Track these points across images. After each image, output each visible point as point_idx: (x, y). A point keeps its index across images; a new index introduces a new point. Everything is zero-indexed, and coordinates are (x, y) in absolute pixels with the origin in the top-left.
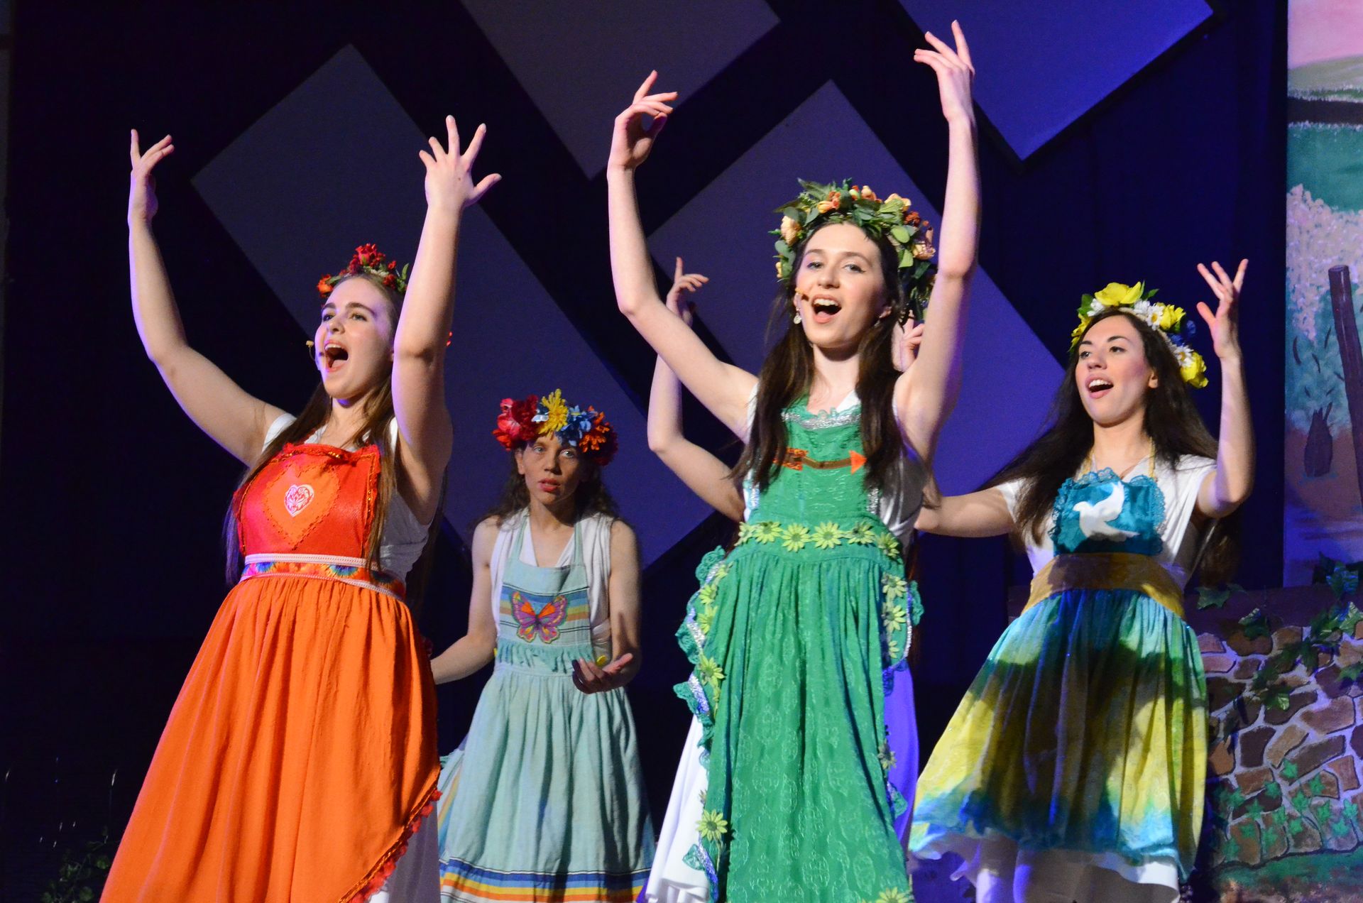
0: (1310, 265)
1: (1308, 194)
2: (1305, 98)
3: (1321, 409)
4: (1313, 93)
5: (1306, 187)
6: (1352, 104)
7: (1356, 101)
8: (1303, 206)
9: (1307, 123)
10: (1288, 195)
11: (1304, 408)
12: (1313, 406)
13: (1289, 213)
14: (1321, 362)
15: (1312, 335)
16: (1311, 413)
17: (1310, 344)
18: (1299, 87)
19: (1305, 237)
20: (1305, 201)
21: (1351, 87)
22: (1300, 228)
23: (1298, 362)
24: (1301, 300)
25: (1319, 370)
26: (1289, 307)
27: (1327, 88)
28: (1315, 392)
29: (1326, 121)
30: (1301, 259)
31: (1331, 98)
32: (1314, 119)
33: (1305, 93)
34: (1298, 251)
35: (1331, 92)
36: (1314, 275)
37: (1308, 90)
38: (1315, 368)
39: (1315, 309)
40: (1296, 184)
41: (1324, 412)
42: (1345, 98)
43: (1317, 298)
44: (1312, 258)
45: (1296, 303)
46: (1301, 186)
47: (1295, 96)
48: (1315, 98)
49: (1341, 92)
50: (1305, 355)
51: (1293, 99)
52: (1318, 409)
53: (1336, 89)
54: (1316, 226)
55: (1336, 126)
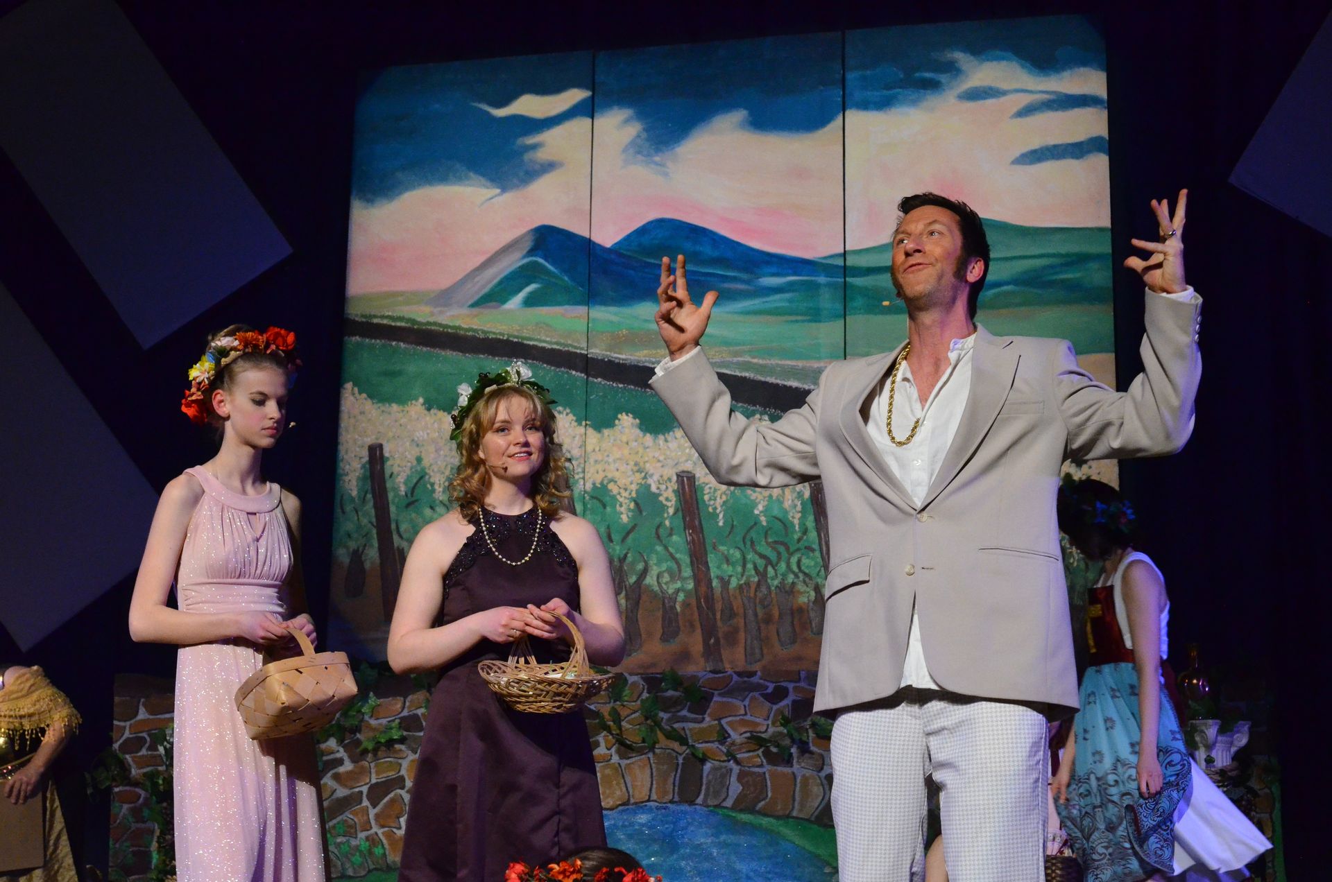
0: (355, 441)
1: (356, 389)
2: (357, 319)
3: (358, 548)
4: (363, 316)
5: (355, 385)
6: (391, 326)
7: (393, 324)
8: (352, 398)
9: (357, 337)
10: (342, 390)
11: (347, 547)
12: (353, 545)
13: (343, 402)
14: (360, 513)
15: (354, 493)
16: (351, 550)
17: (352, 499)
18: (355, 311)
19: (352, 421)
20: (353, 394)
21: (390, 314)
22: (349, 413)
23: (344, 512)
24: (347, 467)
25: (358, 519)
26: (340, 471)
27: (372, 313)
28: (355, 535)
29: (371, 337)
30: (349, 436)
31: (375, 321)
32: (363, 335)
33: (357, 315)
34: (347, 431)
35: (375, 316)
36: (358, 449)
37: (359, 313)
38: (356, 518)
39: (357, 474)
40: (348, 382)
41: (361, 549)
42: (385, 322)
43: (359, 466)
44: (357, 437)
45: (343, 470)
46: (351, 383)
47: (350, 317)
48: (364, 320)
49: (383, 317)
50: (348, 508)
51: (348, 320)
52: (356, 548)
53: (379, 314)
54: (361, 413)
55: (378, 341)
